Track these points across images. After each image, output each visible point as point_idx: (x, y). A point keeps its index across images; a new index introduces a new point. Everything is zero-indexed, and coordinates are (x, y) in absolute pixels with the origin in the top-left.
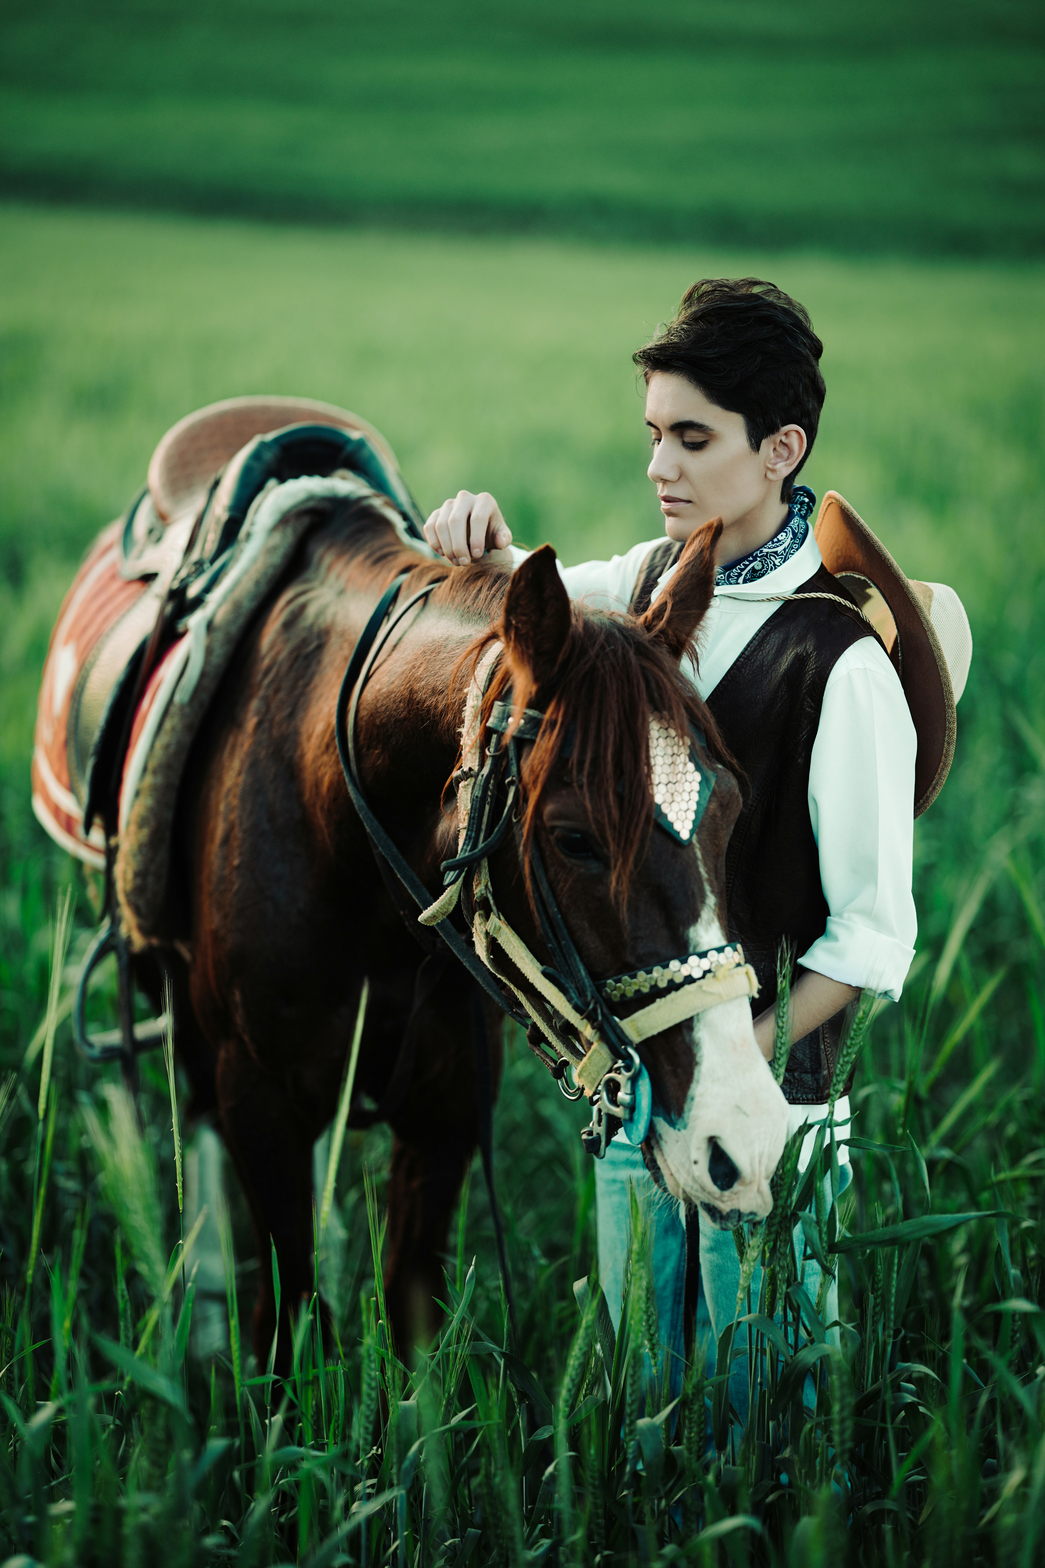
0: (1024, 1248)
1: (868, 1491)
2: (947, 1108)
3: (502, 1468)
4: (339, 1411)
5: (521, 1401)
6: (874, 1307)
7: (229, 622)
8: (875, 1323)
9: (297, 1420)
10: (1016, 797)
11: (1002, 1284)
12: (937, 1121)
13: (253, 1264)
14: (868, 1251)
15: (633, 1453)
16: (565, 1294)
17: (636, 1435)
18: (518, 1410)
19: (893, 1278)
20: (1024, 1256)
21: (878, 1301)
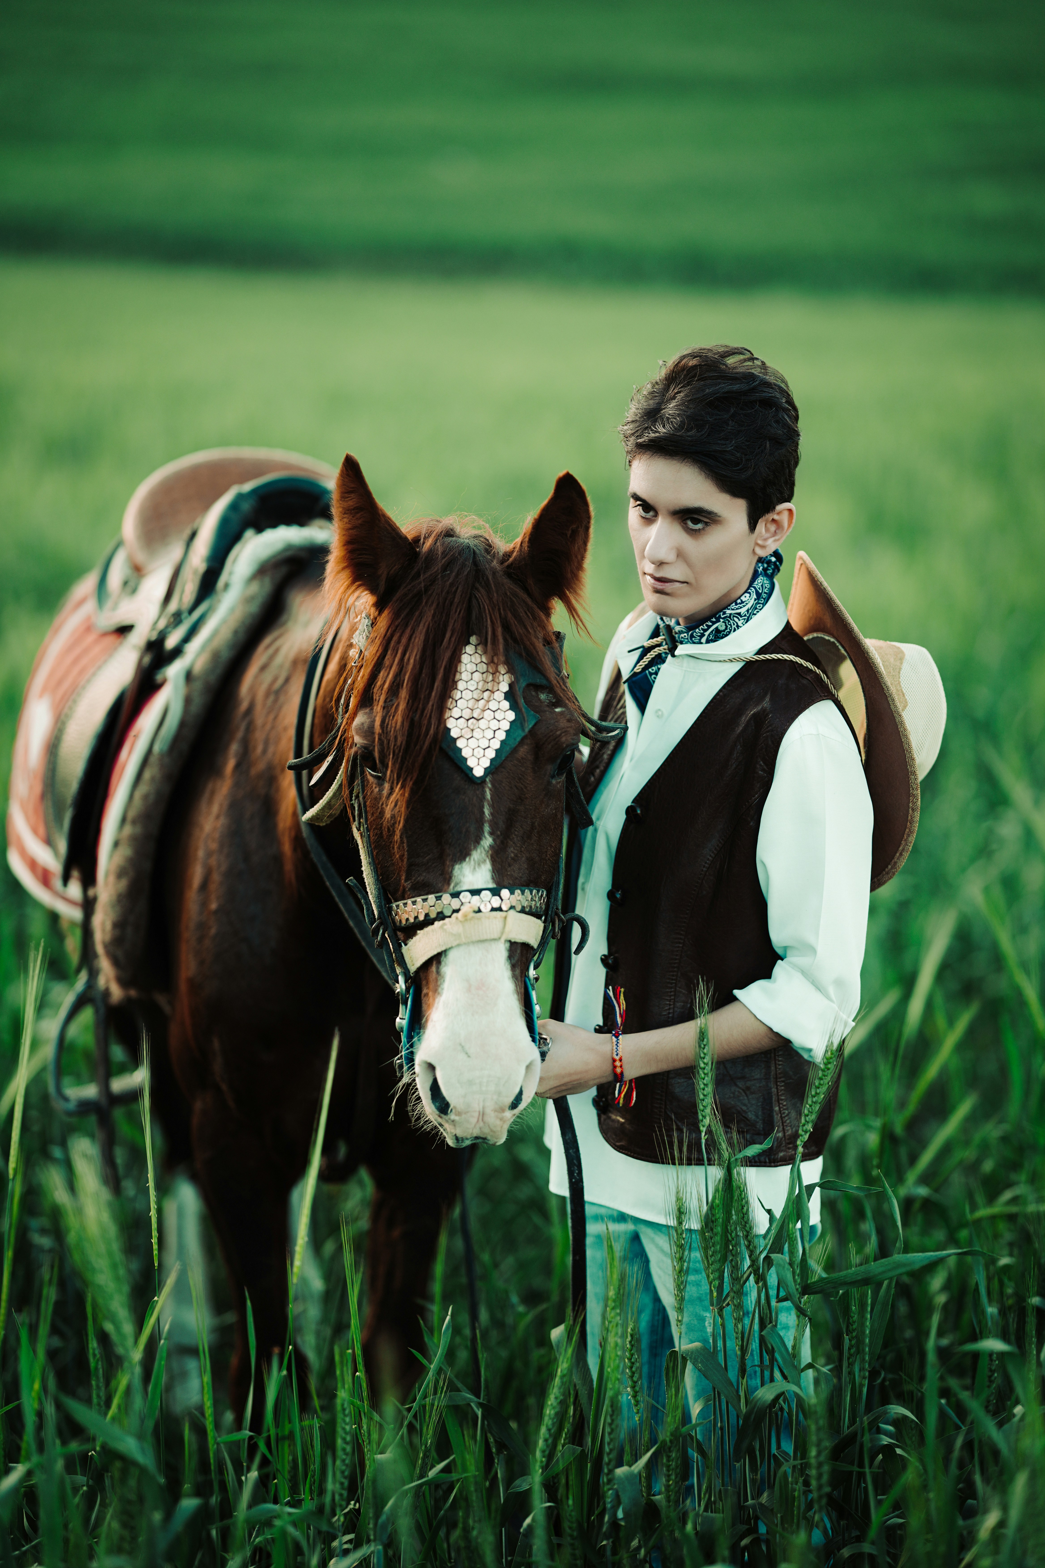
0: (1002, 1284)
1: (846, 1535)
2: (923, 1144)
3: (480, 1521)
4: (315, 1466)
5: (499, 1452)
6: (850, 1349)
7: (208, 671)
8: (850, 1365)
9: (271, 1477)
10: (990, 831)
11: (980, 1322)
12: (913, 1159)
13: (231, 1318)
14: (841, 1291)
15: (611, 1502)
16: (544, 1341)
17: (614, 1484)
18: (496, 1461)
19: (867, 1319)
20: (1001, 1293)
21: (853, 1342)
